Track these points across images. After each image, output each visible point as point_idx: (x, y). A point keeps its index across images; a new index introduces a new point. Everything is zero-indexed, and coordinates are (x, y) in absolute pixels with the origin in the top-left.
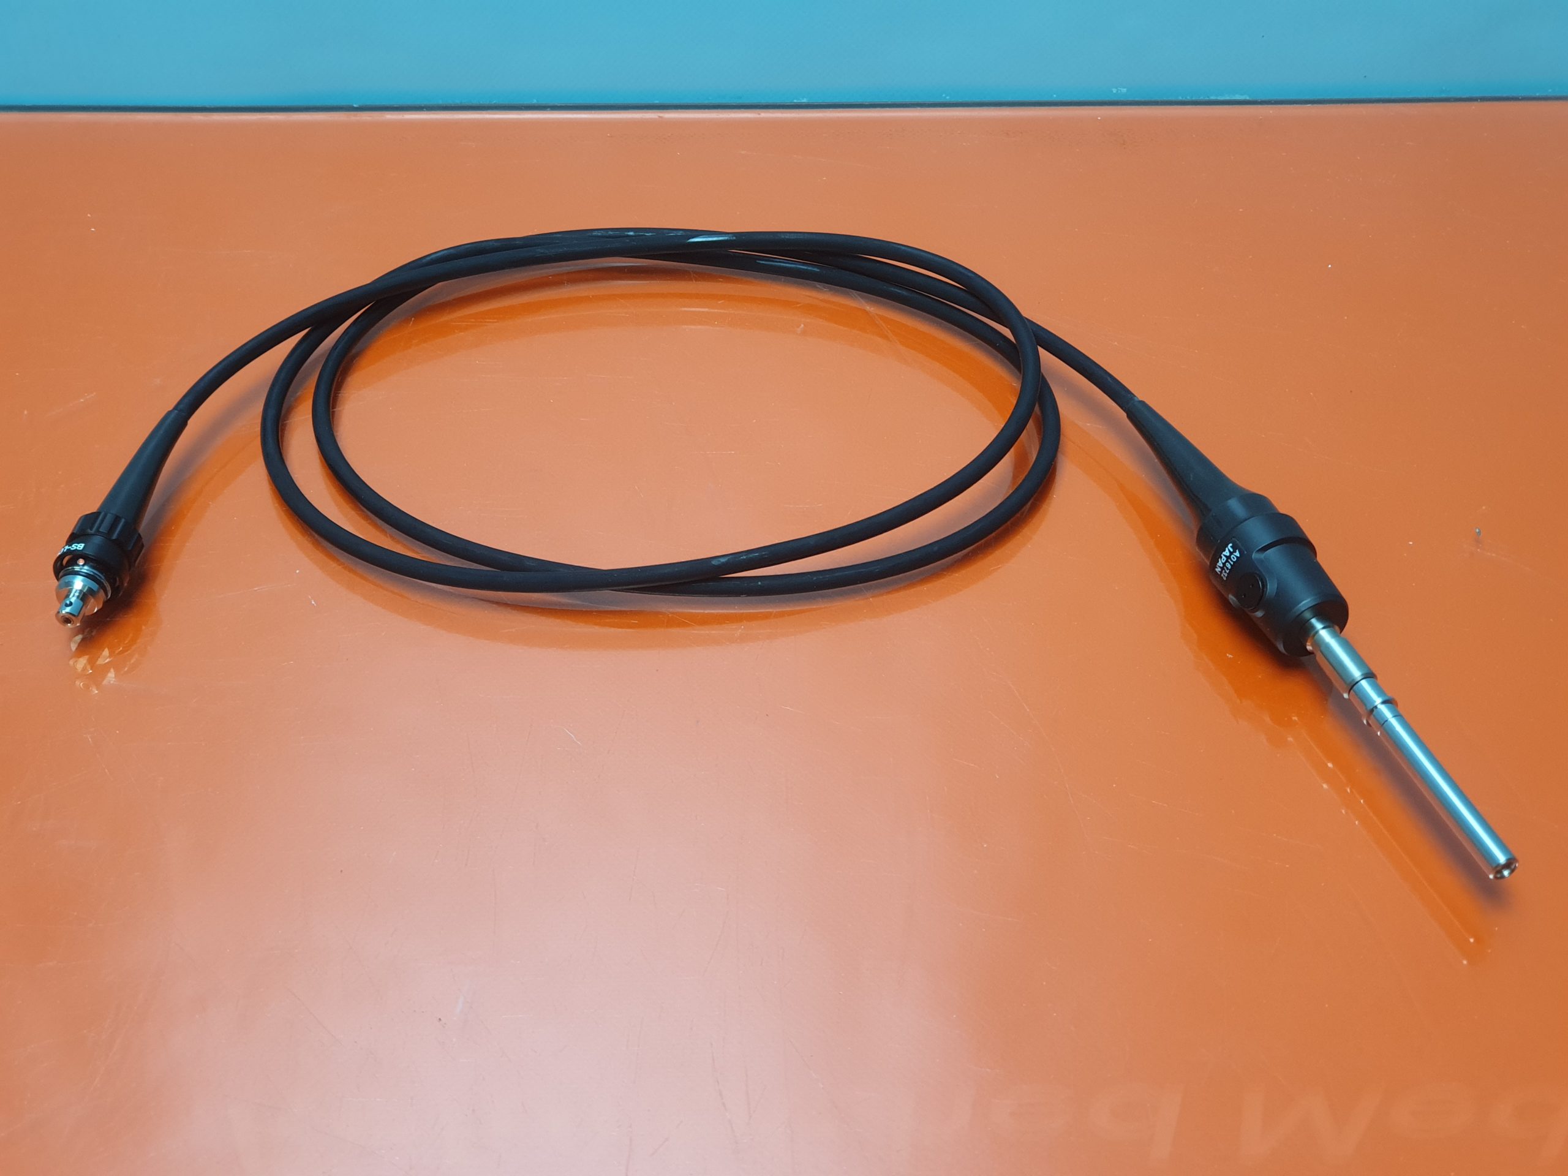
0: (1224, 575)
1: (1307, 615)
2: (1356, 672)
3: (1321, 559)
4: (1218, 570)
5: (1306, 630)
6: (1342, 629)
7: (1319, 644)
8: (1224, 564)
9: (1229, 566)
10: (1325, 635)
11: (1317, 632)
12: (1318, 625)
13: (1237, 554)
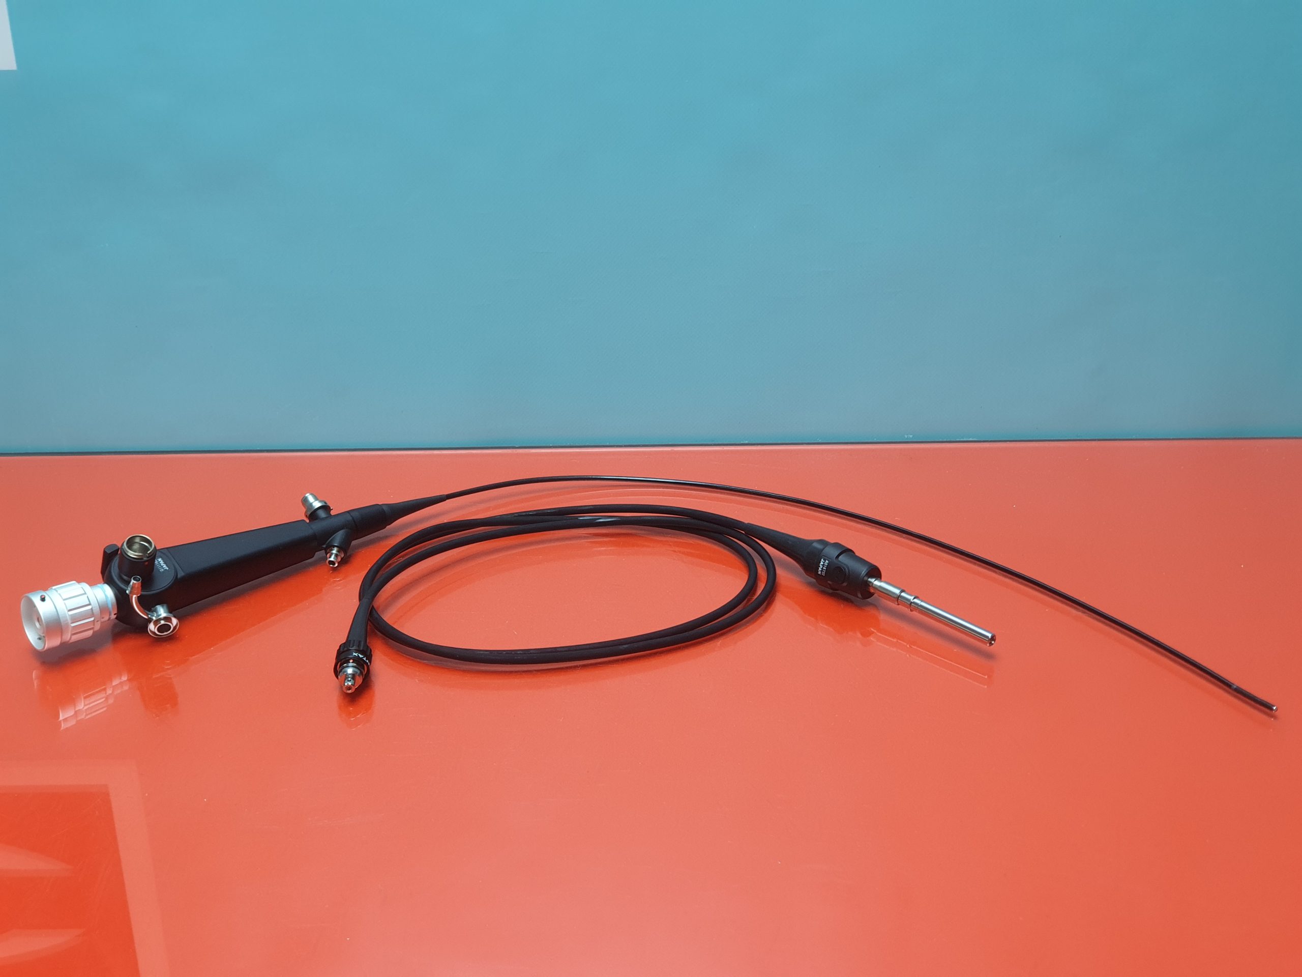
0: (824, 574)
1: (866, 578)
2: (897, 591)
3: (857, 554)
4: (820, 573)
5: (868, 585)
6: (881, 579)
7: (876, 588)
8: (822, 569)
9: (825, 568)
10: (877, 583)
11: (873, 584)
12: (872, 580)
13: (827, 562)
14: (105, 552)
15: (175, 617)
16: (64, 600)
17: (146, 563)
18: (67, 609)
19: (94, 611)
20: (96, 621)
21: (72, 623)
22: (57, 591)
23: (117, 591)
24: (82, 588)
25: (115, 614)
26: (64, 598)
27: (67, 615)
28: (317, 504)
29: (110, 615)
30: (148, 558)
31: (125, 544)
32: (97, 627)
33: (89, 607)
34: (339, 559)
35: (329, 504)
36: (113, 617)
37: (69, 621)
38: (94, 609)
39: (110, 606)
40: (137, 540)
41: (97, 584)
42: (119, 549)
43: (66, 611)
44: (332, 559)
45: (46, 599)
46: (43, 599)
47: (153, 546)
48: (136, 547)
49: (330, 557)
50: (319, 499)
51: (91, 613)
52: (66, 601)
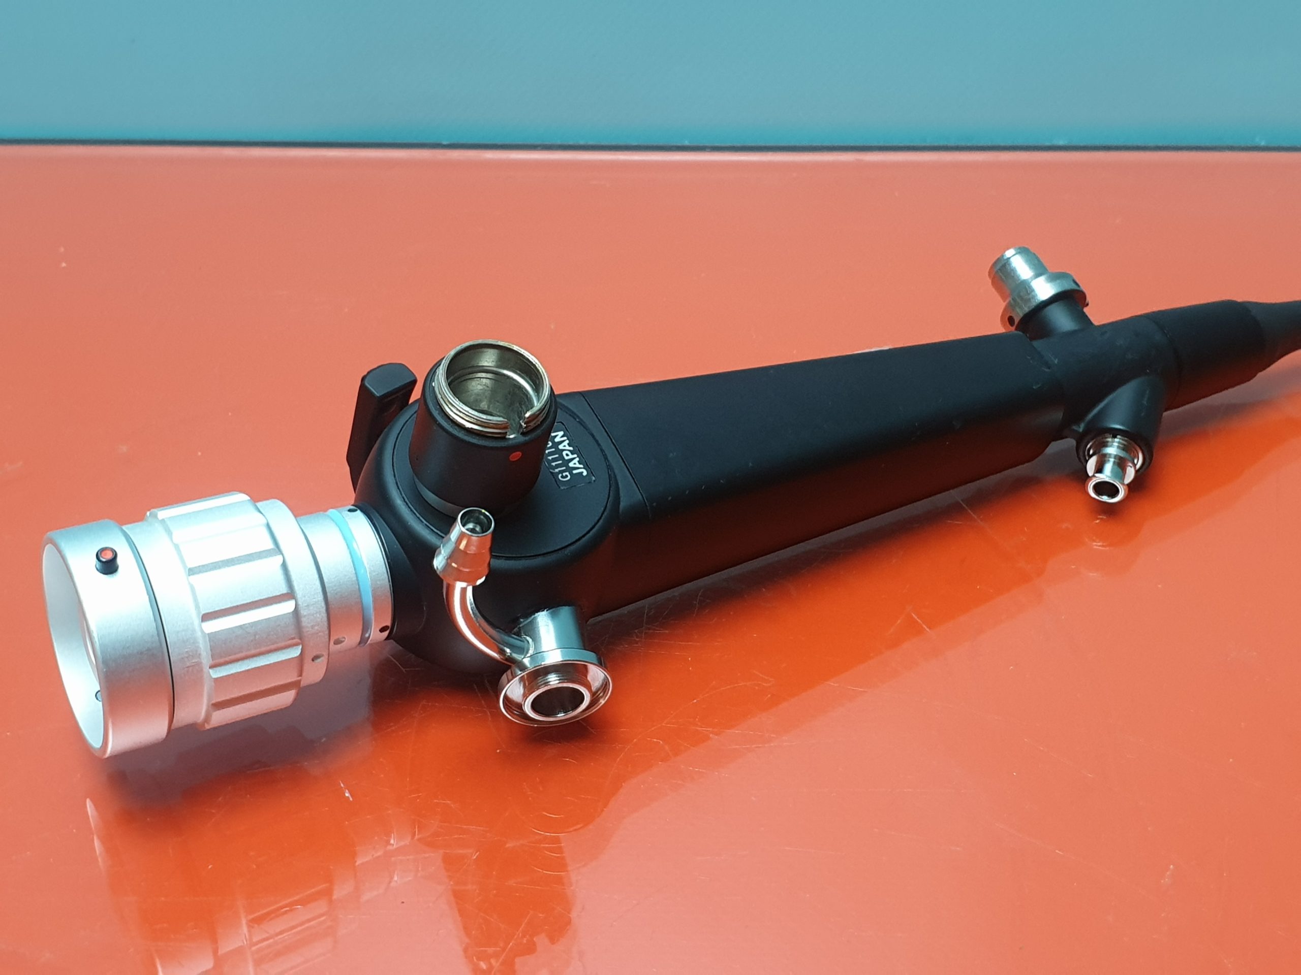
14: (363, 391)
15: (600, 664)
16: (192, 572)
17: (516, 456)
18: (197, 607)
19: (305, 622)
20: (307, 660)
21: (212, 667)
22: (169, 532)
23: (397, 545)
24: (268, 526)
25: (382, 630)
26: (191, 565)
27: (199, 634)
28: (1044, 290)
29: (365, 627)
30: (523, 434)
31: (441, 372)
32: (315, 673)
33: (287, 607)
34: (1130, 474)
35: (1083, 288)
36: (376, 635)
37: (206, 659)
38: (303, 612)
39: (368, 600)
40: (488, 360)
41: (326, 510)
42: (414, 382)
43: (196, 621)
44: (1107, 475)
45: (119, 561)
46: (109, 566)
47: (546, 392)
48: (480, 384)
49: (1099, 469)
50: (1050, 270)
51: (291, 630)
52: (194, 579)
